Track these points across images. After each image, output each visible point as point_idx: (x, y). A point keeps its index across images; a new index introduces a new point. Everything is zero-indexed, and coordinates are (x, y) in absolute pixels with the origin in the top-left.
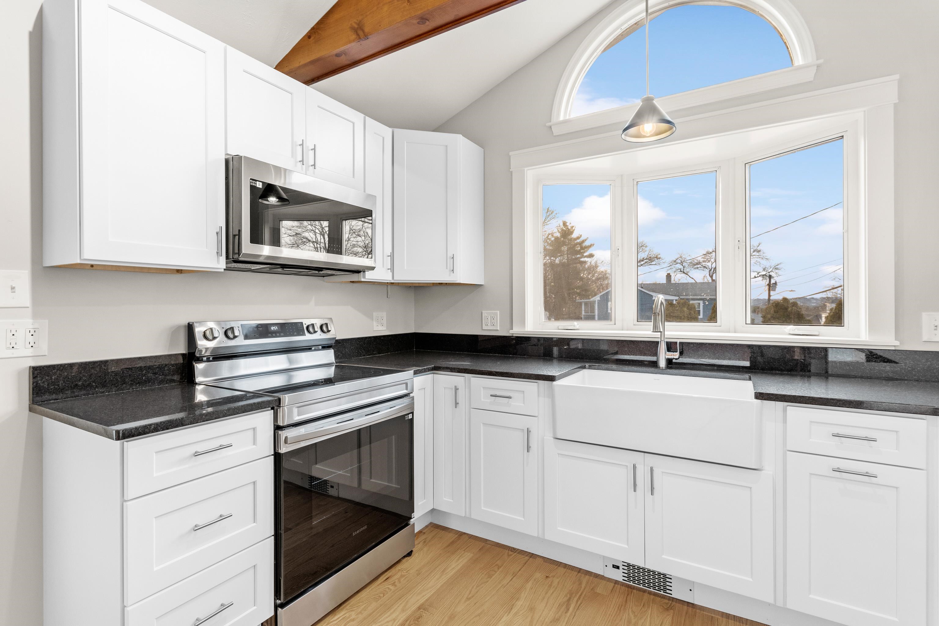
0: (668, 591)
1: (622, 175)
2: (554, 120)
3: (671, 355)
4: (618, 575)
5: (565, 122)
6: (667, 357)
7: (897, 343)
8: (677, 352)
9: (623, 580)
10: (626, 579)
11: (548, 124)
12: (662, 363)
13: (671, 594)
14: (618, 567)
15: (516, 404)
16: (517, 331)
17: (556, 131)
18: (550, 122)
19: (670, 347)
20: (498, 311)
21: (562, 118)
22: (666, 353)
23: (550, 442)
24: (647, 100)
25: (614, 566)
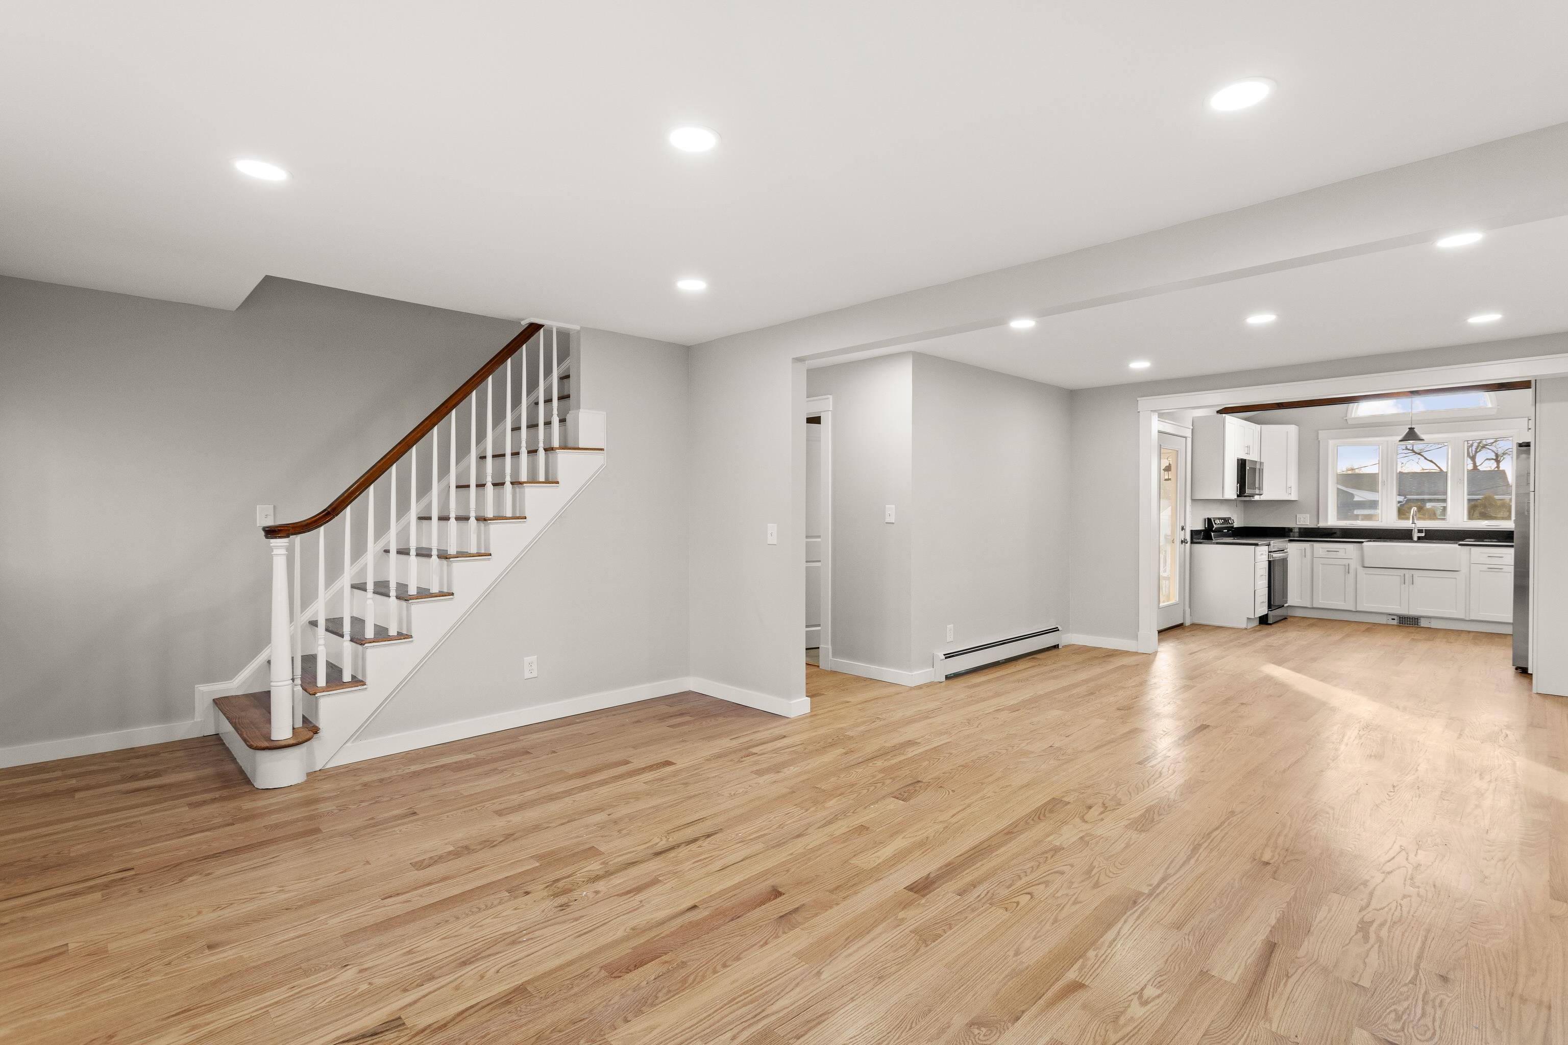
0: (1419, 623)
2: (1349, 416)
3: (1420, 535)
5: (1355, 418)
6: (1418, 536)
8: (1424, 533)
10: (1397, 622)
12: (1415, 539)
14: (1394, 619)
15: (1341, 554)
16: (1322, 524)
17: (1350, 422)
18: (1346, 417)
19: (1420, 531)
21: (1353, 416)
22: (1417, 534)
23: (1360, 569)
24: (1411, 429)
25: (1393, 619)
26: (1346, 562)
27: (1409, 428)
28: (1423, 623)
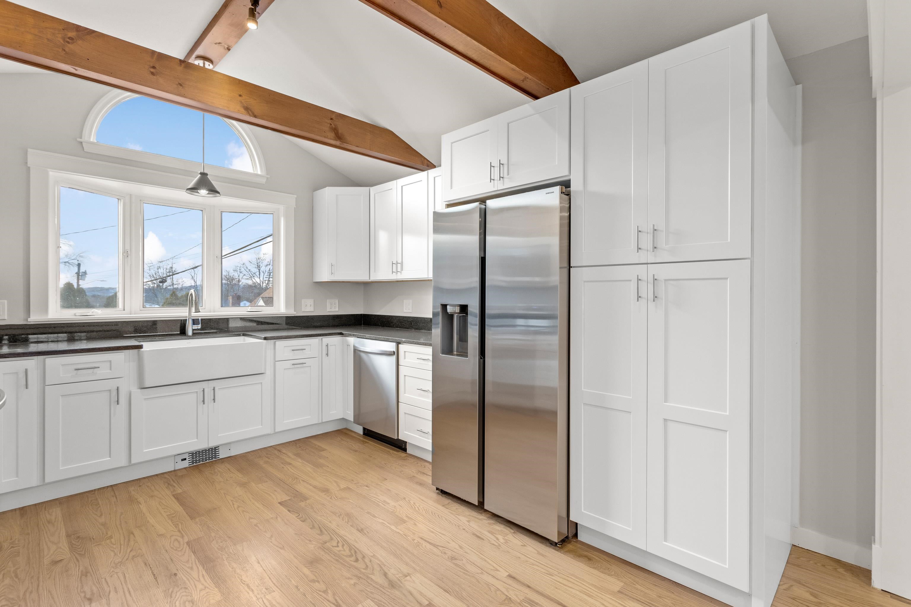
0: (217, 457)
1: (131, 195)
2: (85, 138)
3: (195, 327)
4: (186, 464)
5: (96, 144)
6: (193, 328)
7: (295, 313)
8: (199, 324)
9: (189, 465)
10: (191, 463)
11: (79, 140)
12: (190, 333)
13: (219, 457)
14: (185, 459)
15: (103, 372)
16: (37, 318)
17: (87, 148)
18: (81, 138)
19: (195, 322)
20: (6, 301)
21: (92, 140)
22: (192, 326)
23: (136, 393)
24: (204, 175)
25: (183, 460)
26: (112, 385)
27: (201, 173)
28: (222, 454)
